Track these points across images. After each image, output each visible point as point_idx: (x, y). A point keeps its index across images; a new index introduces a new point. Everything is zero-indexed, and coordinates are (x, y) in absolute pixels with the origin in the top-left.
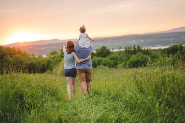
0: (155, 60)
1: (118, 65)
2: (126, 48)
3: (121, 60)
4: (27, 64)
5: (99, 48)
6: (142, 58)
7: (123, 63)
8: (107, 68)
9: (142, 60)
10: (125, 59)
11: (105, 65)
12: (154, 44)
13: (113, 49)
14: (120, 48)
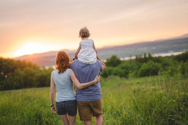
0: (166, 67)
1: (130, 74)
2: (137, 56)
3: (132, 69)
4: (38, 77)
5: (109, 57)
6: (154, 66)
7: (134, 72)
8: (118, 78)
9: (154, 68)
10: (137, 67)
11: (115, 74)
12: (166, 51)
13: (123, 57)
14: (131, 56)
